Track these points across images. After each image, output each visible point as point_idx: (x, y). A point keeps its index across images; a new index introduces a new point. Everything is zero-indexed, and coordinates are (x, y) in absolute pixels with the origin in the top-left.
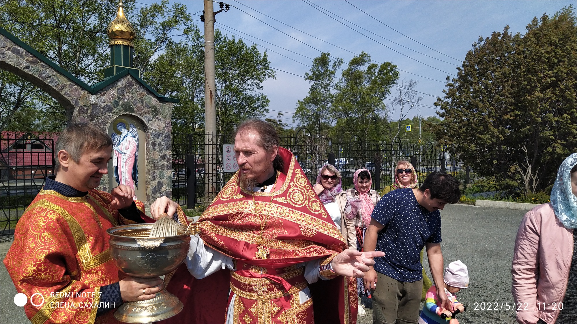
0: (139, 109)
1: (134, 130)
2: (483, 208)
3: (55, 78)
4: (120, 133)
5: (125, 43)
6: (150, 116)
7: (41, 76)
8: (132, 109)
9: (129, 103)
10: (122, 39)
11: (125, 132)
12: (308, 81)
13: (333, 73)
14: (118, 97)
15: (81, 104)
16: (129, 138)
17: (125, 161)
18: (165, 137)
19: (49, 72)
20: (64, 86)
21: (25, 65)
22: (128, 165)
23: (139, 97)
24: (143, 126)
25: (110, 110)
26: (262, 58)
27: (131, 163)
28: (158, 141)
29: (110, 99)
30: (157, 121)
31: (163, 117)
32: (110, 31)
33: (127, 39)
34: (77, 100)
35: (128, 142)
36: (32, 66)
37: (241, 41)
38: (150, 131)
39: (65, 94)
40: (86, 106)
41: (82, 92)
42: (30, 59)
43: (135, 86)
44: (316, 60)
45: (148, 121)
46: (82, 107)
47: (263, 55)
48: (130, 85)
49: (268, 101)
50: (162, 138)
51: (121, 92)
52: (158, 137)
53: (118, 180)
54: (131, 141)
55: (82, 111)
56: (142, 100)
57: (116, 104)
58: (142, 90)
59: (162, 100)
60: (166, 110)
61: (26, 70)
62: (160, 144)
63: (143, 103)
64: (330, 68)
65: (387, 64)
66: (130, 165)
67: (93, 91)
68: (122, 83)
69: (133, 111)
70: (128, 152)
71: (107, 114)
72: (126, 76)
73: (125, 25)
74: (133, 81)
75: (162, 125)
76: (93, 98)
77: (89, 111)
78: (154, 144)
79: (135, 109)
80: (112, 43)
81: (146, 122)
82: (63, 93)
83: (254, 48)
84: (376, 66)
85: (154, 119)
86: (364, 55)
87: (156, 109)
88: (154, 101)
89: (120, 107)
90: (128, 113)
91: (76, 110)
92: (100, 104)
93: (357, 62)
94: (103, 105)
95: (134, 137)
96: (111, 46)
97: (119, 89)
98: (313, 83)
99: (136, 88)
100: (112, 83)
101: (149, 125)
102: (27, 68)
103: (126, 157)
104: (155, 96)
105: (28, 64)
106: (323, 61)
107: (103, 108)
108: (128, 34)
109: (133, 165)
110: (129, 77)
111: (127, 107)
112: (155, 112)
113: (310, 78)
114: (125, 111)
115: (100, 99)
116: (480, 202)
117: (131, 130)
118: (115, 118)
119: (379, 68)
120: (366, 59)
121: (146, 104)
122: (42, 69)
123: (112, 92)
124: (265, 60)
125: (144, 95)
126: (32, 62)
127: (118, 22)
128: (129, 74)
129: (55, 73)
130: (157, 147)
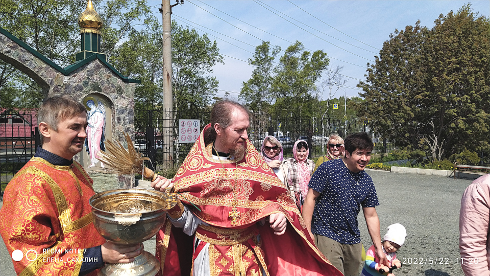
0: (106, 89)
1: (102, 107)
2: (397, 174)
3: (33, 61)
4: (90, 109)
5: (94, 31)
6: (115, 94)
7: (20, 60)
8: (100, 88)
9: (97, 83)
10: (92, 28)
11: (93, 108)
12: (251, 65)
13: (272, 59)
14: (87, 78)
15: (55, 84)
16: (98, 114)
17: (94, 133)
18: (129, 113)
19: (28, 56)
20: (41, 68)
21: (6, 50)
22: (96, 136)
23: (106, 78)
24: (109, 103)
25: (81, 89)
26: (212, 46)
27: (99, 135)
28: (122, 116)
29: (80, 79)
30: (122, 99)
31: (127, 96)
32: (81, 21)
33: (96, 28)
34: (52, 80)
35: (96, 117)
36: (13, 51)
37: (194, 31)
38: (116, 108)
39: (41, 76)
40: (60, 86)
41: (56, 74)
42: (11, 45)
43: (102, 69)
44: (258, 48)
45: (114, 99)
46: (56, 87)
47: (213, 43)
48: (98, 67)
49: (217, 83)
50: (126, 113)
51: (90, 74)
52: (123, 113)
53: (87, 150)
54: (99, 116)
55: (56, 90)
56: (108, 80)
57: (86, 84)
58: (108, 73)
59: (126, 81)
60: (130, 90)
61: (7, 54)
62: (124, 119)
63: (109, 83)
64: (270, 55)
65: (319, 52)
66: (98, 137)
67: (66, 73)
68: (91, 66)
69: (101, 90)
70: (97, 126)
71: (78, 93)
72: (94, 60)
73: (94, 16)
74: (101, 65)
75: (126, 102)
76: (66, 79)
77: (63, 90)
78: (119, 119)
79: (102, 88)
80: (82, 31)
81: (112, 100)
82: (39, 75)
83: (205, 37)
84: (309, 53)
85: (119, 98)
86: (298, 44)
87: (121, 89)
88: (119, 82)
89: (89, 86)
90: (96, 92)
91: (51, 90)
92: (72, 84)
93: (292, 49)
94: (75, 85)
95: (102, 112)
96: (82, 34)
97: (88, 71)
98: (255, 67)
99: (103, 70)
100: (82, 66)
101: (114, 102)
102: (8, 52)
103: (95, 130)
104: (120, 78)
105: (9, 49)
106: (264, 48)
107: (74, 87)
108: (96, 23)
109: (101, 137)
110: (97, 61)
111: (96, 87)
112: (120, 91)
113: (253, 63)
114: (94, 90)
115: (72, 80)
116: (395, 169)
117: (99, 106)
118: (85, 96)
119: (312, 55)
120: (300, 47)
121: (112, 84)
122: (21, 53)
123: (83, 74)
124: (214, 47)
125: (110, 77)
126: (12, 48)
127: (87, 13)
128: (97, 58)
129: (33, 57)
130: (122, 121)
